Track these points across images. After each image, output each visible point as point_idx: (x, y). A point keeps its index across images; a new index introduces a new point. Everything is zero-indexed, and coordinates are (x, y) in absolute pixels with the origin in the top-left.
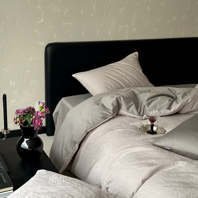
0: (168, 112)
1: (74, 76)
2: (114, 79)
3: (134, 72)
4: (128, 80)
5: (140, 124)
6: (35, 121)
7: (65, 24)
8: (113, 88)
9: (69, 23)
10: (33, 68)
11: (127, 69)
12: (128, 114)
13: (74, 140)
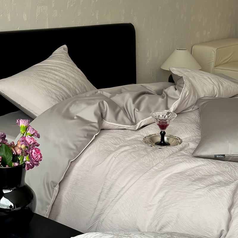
3: (74, 71)
5: (140, 136)
12: (117, 124)
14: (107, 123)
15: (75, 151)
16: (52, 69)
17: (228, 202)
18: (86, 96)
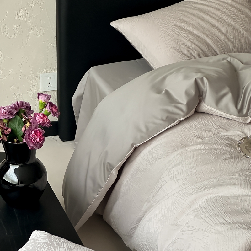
1: (114, 24)
2: (195, 32)
3: (237, 16)
4: (223, 34)
5: (241, 133)
6: (30, 134)
8: (191, 51)
10: (33, 6)
11: (222, 11)
12: (218, 111)
13: (108, 163)
15: (143, 135)
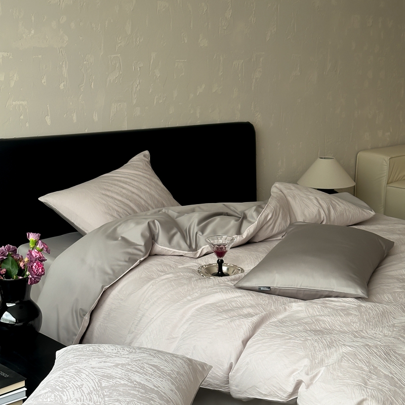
0: (238, 239)
1: (42, 199)
2: (120, 198)
5: (196, 264)
6: (32, 266)
7: (14, 103)
8: (121, 215)
9: (21, 103)
11: (137, 181)
12: (171, 249)
13: (81, 309)
14: (159, 247)
15: (111, 277)
16: (120, 181)
17: (244, 334)
18: (146, 215)
